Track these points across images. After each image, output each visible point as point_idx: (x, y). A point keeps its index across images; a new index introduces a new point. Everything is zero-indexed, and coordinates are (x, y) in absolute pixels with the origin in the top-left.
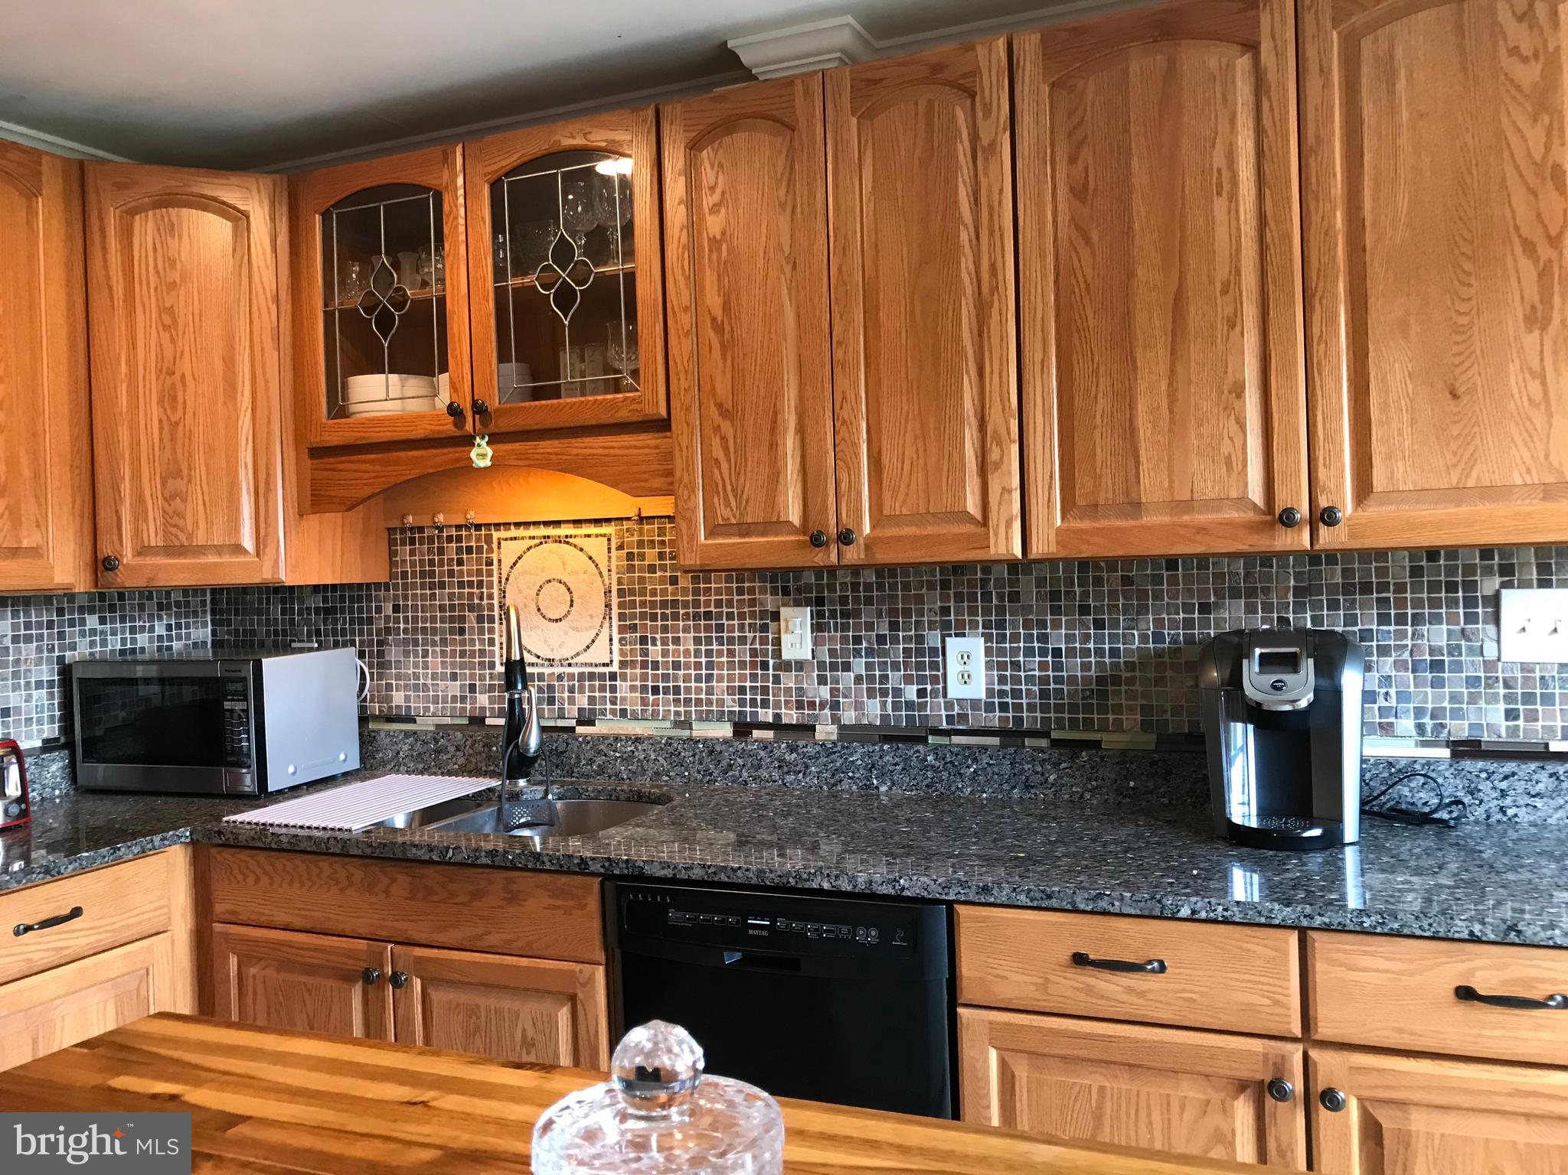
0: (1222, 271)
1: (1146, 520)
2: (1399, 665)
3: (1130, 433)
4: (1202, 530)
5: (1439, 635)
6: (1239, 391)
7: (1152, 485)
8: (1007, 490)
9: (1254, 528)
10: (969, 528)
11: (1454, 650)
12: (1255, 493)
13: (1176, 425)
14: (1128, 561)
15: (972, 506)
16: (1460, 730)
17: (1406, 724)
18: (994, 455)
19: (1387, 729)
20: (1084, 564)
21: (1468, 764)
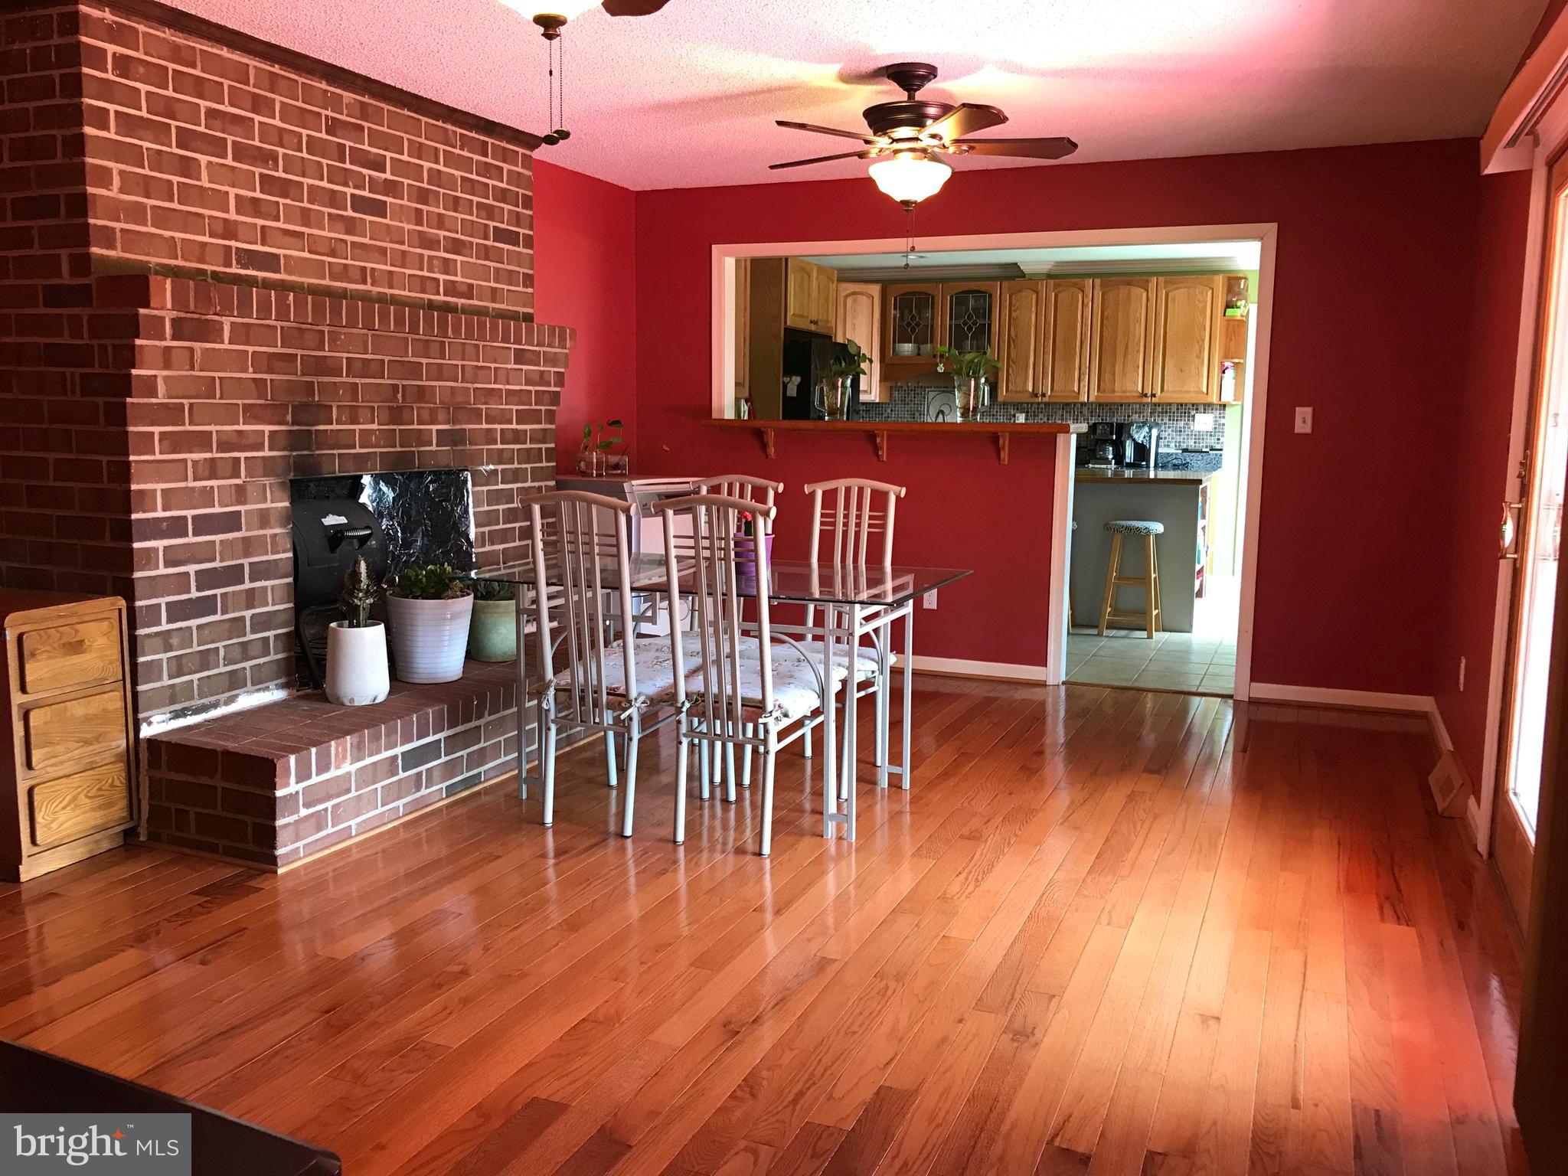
0: (1136, 340)
1: (1116, 394)
2: (1172, 431)
3: (1114, 375)
4: (1128, 397)
5: (1181, 424)
6: (1138, 367)
7: (1117, 387)
8: (1084, 386)
9: (1138, 397)
10: (1074, 394)
11: (1184, 427)
12: (1140, 390)
13: (1124, 373)
14: (1111, 404)
15: (1076, 389)
16: (1184, 446)
17: (1173, 445)
18: (1082, 377)
19: (1168, 446)
20: (1100, 405)
21: (1185, 454)
